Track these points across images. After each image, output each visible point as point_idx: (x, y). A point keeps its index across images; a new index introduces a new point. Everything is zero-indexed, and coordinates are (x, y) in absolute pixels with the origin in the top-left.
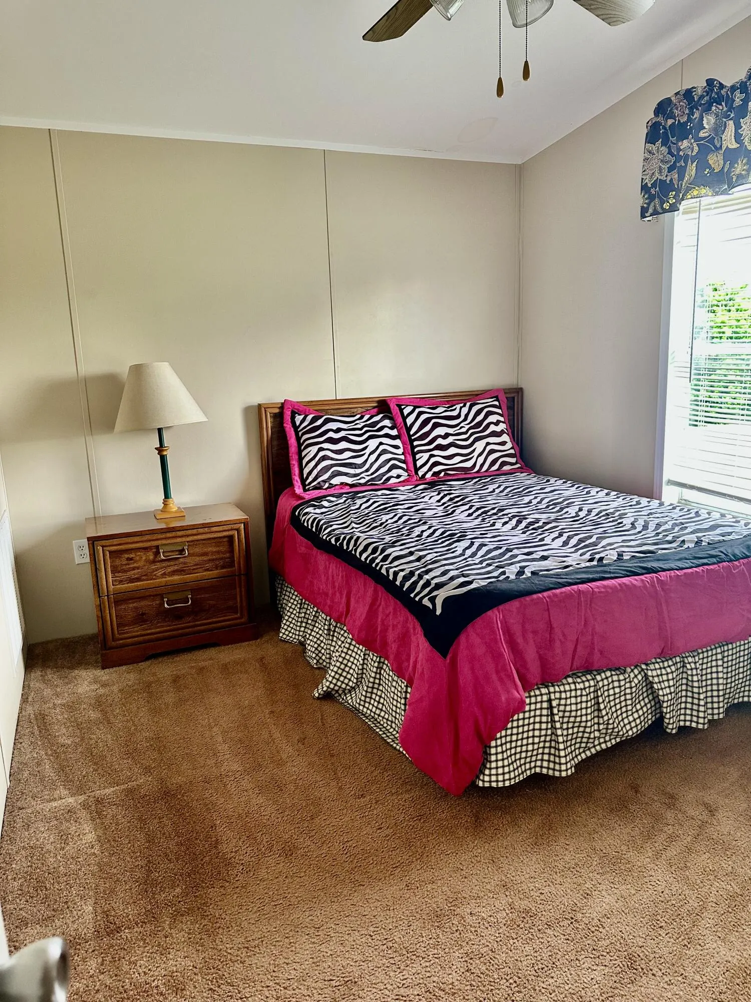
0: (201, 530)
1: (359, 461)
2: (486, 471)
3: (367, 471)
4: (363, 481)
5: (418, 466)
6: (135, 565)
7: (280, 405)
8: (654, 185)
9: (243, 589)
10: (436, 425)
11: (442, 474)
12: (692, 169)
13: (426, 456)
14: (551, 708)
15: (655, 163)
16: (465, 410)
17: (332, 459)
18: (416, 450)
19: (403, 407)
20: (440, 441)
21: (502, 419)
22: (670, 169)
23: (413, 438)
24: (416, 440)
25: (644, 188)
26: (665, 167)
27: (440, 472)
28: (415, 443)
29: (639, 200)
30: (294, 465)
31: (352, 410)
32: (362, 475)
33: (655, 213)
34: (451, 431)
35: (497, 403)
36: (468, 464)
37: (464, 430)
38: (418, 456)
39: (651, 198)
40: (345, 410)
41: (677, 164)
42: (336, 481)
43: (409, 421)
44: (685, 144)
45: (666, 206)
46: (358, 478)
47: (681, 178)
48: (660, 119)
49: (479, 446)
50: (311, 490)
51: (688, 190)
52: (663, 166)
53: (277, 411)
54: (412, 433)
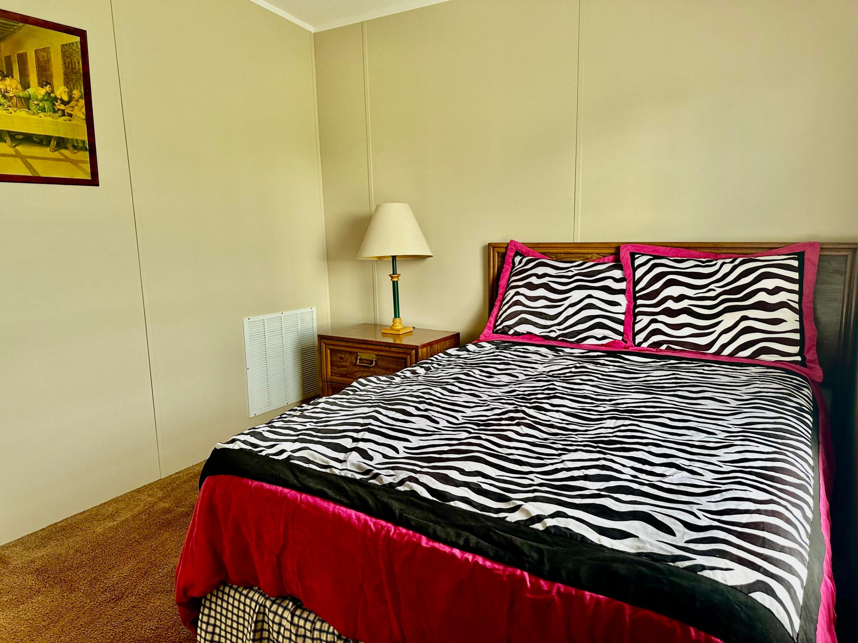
1: (552, 312)
3: (560, 324)
5: (636, 330)
6: (344, 364)
7: (506, 246)
10: (672, 283)
11: (664, 347)
13: (646, 319)
16: (727, 268)
17: (524, 305)
18: (637, 310)
19: (636, 256)
20: (670, 304)
23: (637, 295)
24: (641, 298)
27: (660, 343)
28: (639, 302)
32: (553, 328)
34: (691, 293)
36: (703, 341)
37: (712, 294)
38: (639, 318)
42: (523, 329)
43: (639, 273)
46: (548, 330)
49: (729, 319)
50: (499, 333)
53: (503, 250)
54: (637, 288)
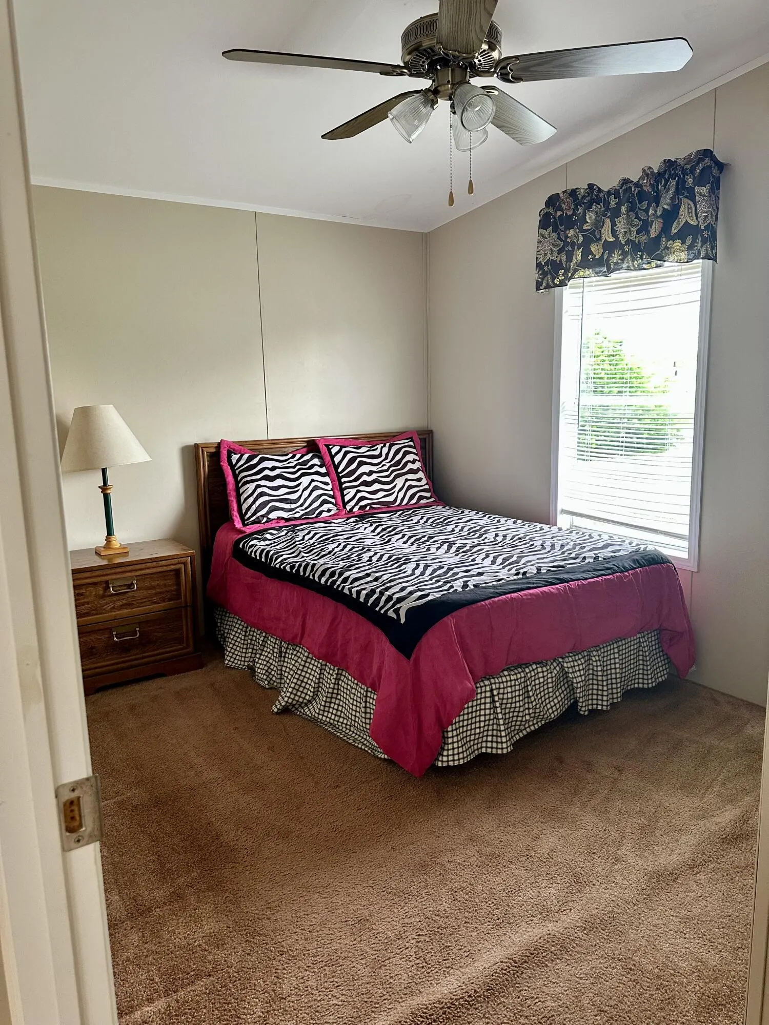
0: (149, 565)
1: (294, 497)
2: (406, 504)
3: (301, 505)
4: (297, 515)
5: (346, 501)
6: (85, 600)
7: (216, 445)
8: (547, 263)
9: (189, 620)
10: (361, 464)
11: (368, 508)
12: (578, 254)
13: (353, 491)
14: (492, 696)
15: (547, 246)
16: (385, 450)
17: (269, 495)
18: (344, 486)
19: (330, 447)
20: (365, 478)
21: (417, 458)
22: (560, 252)
23: (340, 475)
24: (344, 476)
25: (539, 265)
26: (556, 249)
27: (366, 506)
28: (343, 480)
29: (534, 275)
30: (232, 501)
31: (283, 449)
32: (297, 510)
33: (548, 287)
34: (374, 468)
35: (412, 444)
36: (391, 499)
37: (385, 468)
38: (345, 492)
39: (545, 274)
40: (277, 449)
41: (566, 248)
42: (273, 516)
43: (337, 459)
44: (571, 233)
45: (557, 281)
46: (294, 512)
47: (569, 259)
48: (551, 210)
49: (399, 482)
50: (250, 524)
51: (575, 271)
52: (554, 249)
53: (213, 450)
54: (340, 470)
